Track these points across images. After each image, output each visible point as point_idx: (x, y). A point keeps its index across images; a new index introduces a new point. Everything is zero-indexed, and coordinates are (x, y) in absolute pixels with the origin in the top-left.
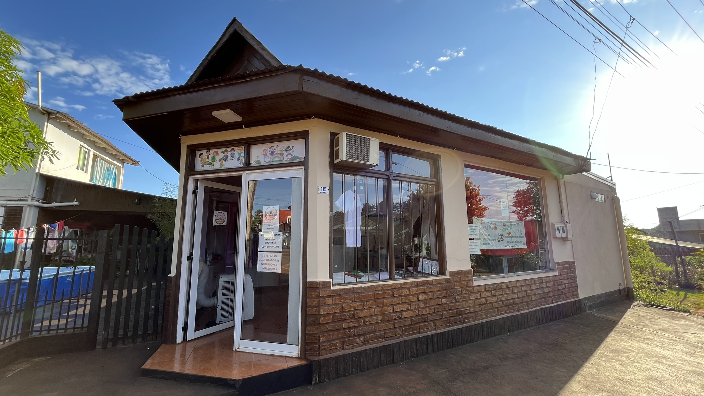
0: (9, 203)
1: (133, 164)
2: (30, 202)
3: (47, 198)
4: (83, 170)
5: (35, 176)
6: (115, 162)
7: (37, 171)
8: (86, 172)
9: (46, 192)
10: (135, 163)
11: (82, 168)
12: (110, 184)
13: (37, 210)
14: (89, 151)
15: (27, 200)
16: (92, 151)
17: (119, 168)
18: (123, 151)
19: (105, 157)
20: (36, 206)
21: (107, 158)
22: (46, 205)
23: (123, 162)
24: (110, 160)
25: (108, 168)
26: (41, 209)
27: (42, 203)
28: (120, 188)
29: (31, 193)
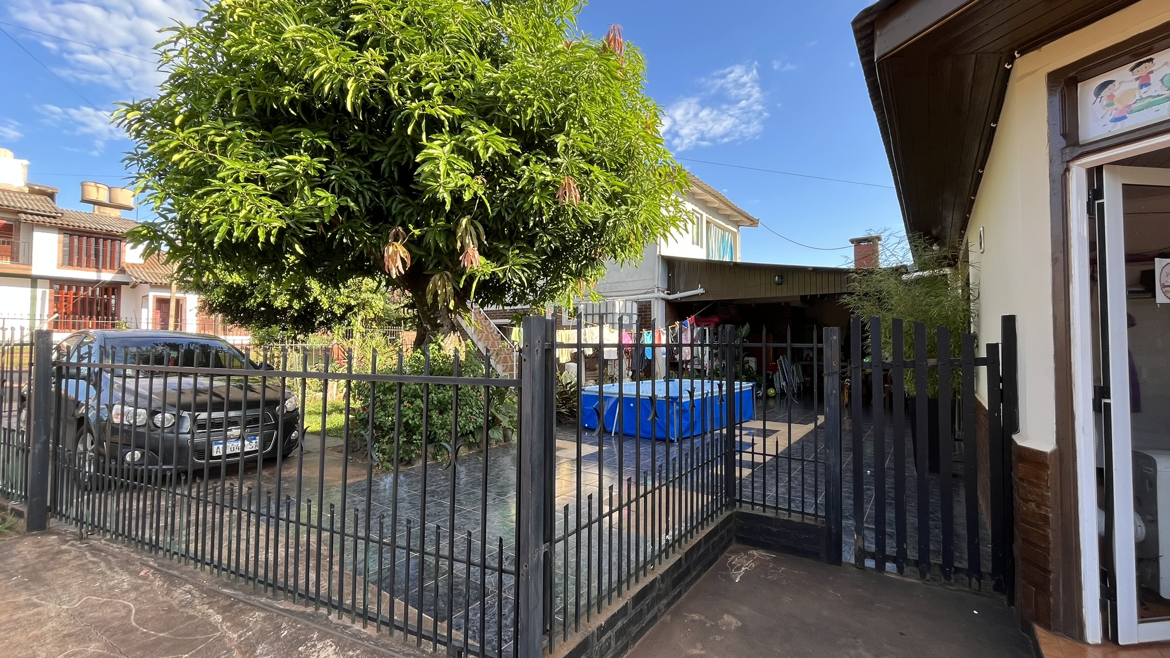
0: (640, 296)
1: (750, 225)
2: (656, 295)
3: (671, 289)
4: (698, 245)
5: (657, 259)
6: (729, 227)
7: (658, 253)
8: (702, 247)
9: (669, 278)
10: (753, 222)
11: (698, 242)
12: (727, 259)
13: (664, 303)
14: (702, 215)
15: (653, 292)
16: (705, 215)
17: (734, 234)
18: (740, 207)
19: (717, 221)
20: (662, 299)
21: (721, 222)
22: (671, 297)
23: (737, 224)
24: (723, 224)
25: (723, 237)
26: (668, 303)
27: (668, 294)
28: (739, 261)
29: (656, 283)
